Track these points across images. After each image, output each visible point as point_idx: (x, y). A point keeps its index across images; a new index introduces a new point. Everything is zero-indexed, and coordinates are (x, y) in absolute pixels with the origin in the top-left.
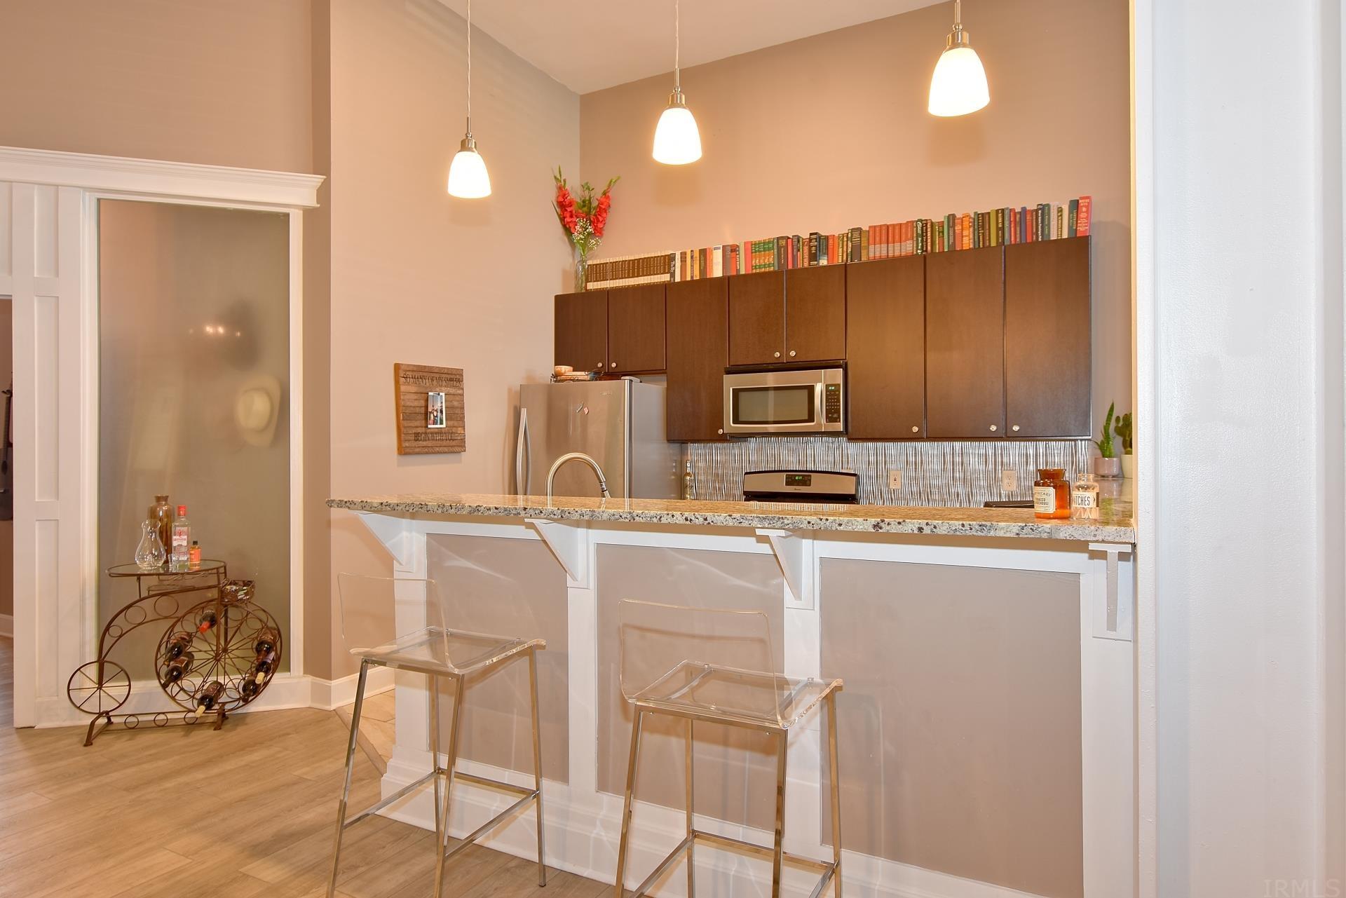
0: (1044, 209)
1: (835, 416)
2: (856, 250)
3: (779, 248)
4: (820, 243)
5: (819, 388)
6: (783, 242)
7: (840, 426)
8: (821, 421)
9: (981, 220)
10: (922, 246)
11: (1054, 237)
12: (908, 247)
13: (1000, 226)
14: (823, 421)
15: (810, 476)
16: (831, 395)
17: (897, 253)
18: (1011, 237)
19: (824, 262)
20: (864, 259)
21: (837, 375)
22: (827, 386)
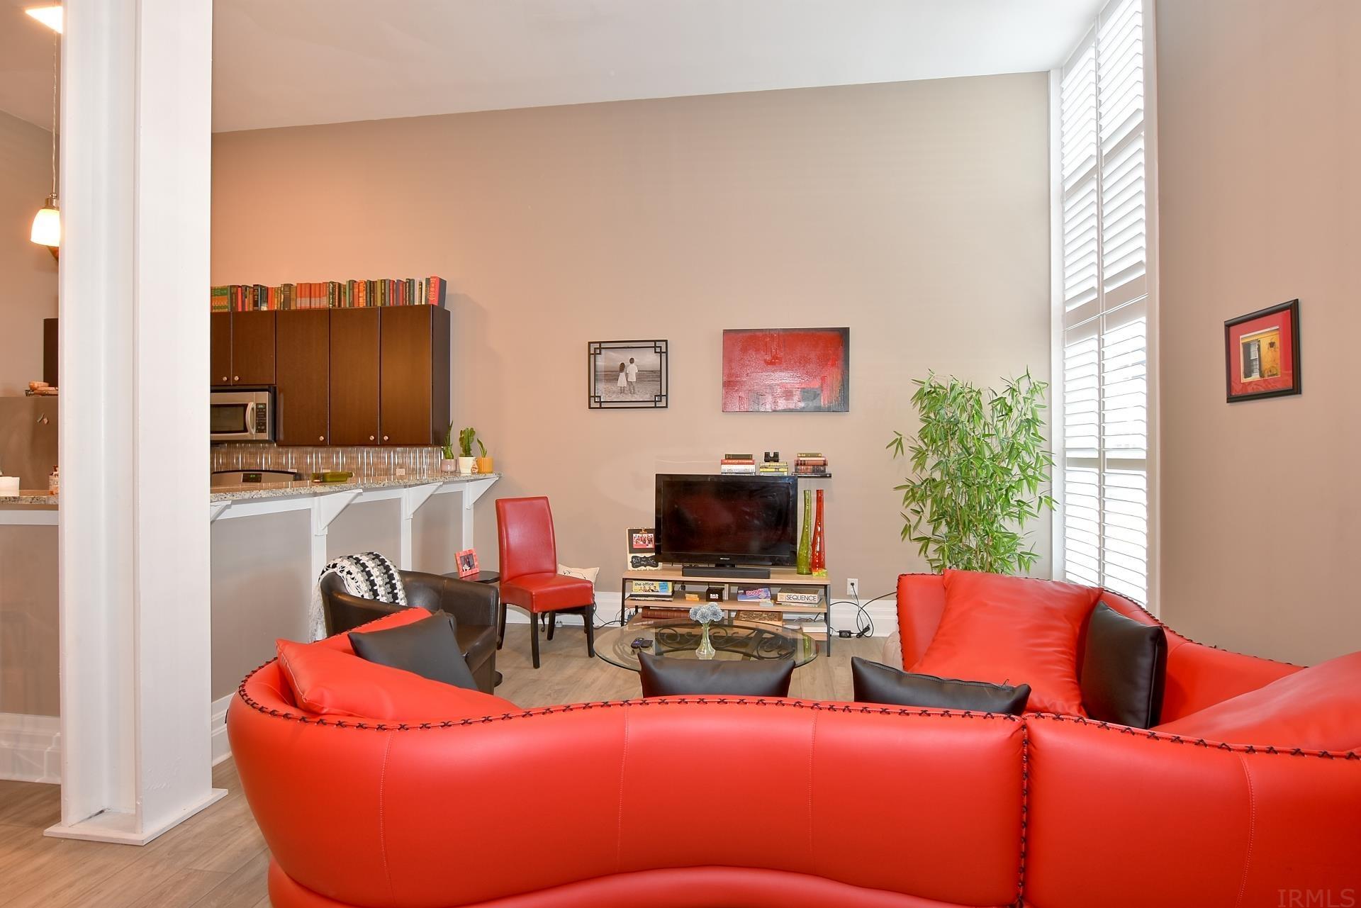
0: (410, 282)
1: (263, 428)
2: (287, 300)
3: (231, 294)
4: (261, 293)
5: (251, 405)
6: (234, 290)
7: (266, 436)
8: (252, 433)
9: (371, 286)
10: (333, 302)
11: (417, 303)
12: (323, 302)
13: (383, 291)
14: (254, 431)
15: (261, 474)
16: (260, 412)
17: (318, 306)
18: (390, 302)
19: (264, 308)
20: (293, 308)
21: (265, 397)
22: (257, 405)
